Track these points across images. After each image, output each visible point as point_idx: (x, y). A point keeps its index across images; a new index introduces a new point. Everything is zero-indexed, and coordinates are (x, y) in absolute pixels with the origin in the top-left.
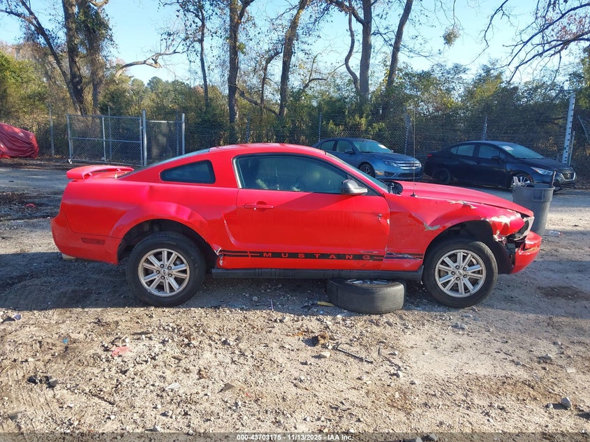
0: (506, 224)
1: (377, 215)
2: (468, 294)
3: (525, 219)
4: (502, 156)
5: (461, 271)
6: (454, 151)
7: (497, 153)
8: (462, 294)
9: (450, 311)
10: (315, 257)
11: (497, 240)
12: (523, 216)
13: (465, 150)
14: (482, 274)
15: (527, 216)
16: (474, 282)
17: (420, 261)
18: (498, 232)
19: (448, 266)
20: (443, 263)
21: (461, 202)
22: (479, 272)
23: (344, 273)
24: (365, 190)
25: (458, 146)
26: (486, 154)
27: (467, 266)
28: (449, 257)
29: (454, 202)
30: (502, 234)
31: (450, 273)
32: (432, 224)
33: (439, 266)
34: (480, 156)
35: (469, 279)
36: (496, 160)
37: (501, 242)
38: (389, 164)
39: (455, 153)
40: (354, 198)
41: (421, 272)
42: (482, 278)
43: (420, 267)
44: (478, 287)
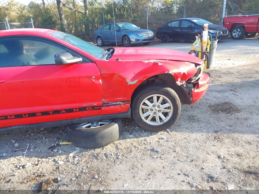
0: (184, 74)
1: (91, 77)
2: (162, 123)
3: (198, 67)
4: (193, 25)
5: (157, 108)
6: (169, 25)
7: (190, 24)
8: (158, 123)
9: (152, 135)
10: (49, 114)
11: (179, 85)
12: (197, 65)
13: (175, 24)
14: (170, 109)
15: (199, 65)
16: (166, 114)
17: (128, 105)
18: (179, 79)
19: (148, 106)
20: (144, 104)
21: (152, 61)
22: (169, 108)
23: (76, 121)
24: (80, 59)
25: (171, 22)
26: (185, 25)
27: (160, 105)
28: (148, 99)
29: (147, 62)
30: (182, 79)
31: (149, 110)
32: (132, 80)
33: (142, 106)
34: (182, 26)
35: (162, 113)
36: (190, 28)
37: (183, 85)
38: (137, 35)
39: (170, 26)
40: (72, 66)
41: (129, 113)
42: (171, 112)
43: (129, 110)
44: (169, 118)
